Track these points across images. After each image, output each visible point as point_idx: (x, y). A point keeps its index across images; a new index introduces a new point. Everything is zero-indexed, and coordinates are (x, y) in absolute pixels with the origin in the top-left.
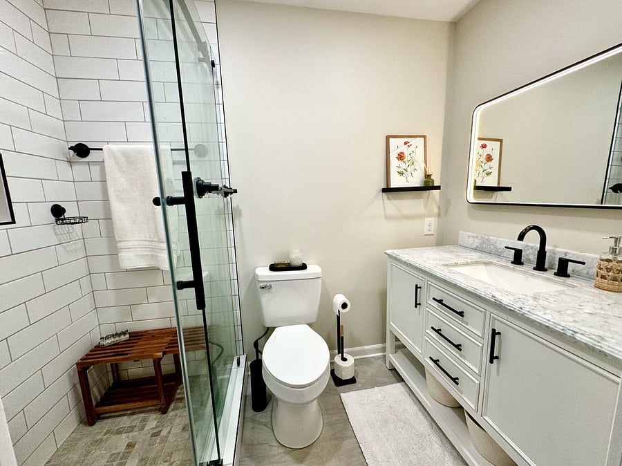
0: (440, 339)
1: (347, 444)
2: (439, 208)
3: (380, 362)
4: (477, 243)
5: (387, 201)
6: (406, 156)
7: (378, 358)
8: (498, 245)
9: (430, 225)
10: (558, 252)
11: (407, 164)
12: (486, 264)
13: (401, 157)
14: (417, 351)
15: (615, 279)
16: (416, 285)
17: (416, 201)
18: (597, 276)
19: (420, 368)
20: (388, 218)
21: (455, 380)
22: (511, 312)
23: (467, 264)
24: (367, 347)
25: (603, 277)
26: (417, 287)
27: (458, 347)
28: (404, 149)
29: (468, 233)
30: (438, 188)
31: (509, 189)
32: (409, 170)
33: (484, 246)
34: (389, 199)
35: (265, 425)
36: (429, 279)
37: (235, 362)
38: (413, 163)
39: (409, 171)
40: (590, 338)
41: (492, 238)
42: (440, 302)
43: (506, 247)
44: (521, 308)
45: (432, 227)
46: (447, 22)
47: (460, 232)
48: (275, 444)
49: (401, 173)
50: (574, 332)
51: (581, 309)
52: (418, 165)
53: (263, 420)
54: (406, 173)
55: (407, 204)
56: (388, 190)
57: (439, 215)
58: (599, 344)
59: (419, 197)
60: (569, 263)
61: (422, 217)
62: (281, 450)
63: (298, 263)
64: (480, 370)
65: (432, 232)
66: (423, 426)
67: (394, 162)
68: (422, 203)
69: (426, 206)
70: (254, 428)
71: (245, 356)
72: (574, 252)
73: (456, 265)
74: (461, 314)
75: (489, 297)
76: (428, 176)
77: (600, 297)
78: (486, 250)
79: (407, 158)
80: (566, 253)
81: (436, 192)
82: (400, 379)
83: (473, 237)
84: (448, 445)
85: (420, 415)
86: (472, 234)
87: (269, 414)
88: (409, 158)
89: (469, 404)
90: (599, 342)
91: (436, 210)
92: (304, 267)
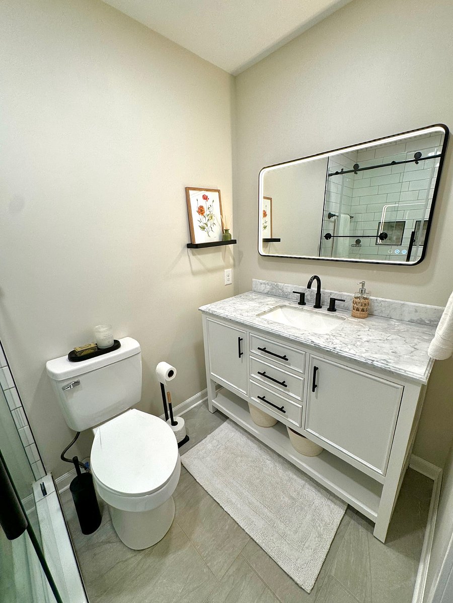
0: (265, 380)
1: (203, 505)
2: (234, 260)
3: (203, 409)
4: (268, 288)
5: (192, 257)
6: (205, 210)
7: (200, 406)
8: (285, 290)
9: (228, 275)
10: (327, 292)
11: (207, 218)
12: (281, 307)
13: (201, 210)
14: (242, 393)
15: (363, 310)
16: (239, 338)
17: (217, 254)
18: (354, 309)
19: (243, 404)
20: (194, 273)
21: (281, 409)
22: (329, 353)
23: (271, 310)
24: (188, 401)
25: (358, 310)
26: (240, 340)
27: (283, 384)
28: (202, 203)
29: (260, 281)
30: (234, 242)
31: (278, 240)
32: (209, 224)
33: (274, 291)
34: (194, 254)
35: (109, 542)
36: (250, 331)
37: (37, 491)
38: (211, 217)
39: (209, 226)
40: (382, 363)
41: (280, 284)
42: (264, 350)
43: (293, 292)
44: (334, 348)
45: (230, 277)
46: (229, 73)
47: (253, 280)
48: (130, 555)
49: (203, 228)
50: (372, 360)
51: (361, 339)
52: (216, 219)
53: (103, 538)
54: (207, 228)
55: (210, 258)
56: (192, 246)
57: (234, 266)
58: (388, 367)
59: (219, 251)
60: (336, 301)
61: (222, 269)
62: (140, 557)
63: (109, 343)
64: (302, 398)
65: (230, 282)
66: (254, 450)
67: (196, 216)
68: (221, 257)
69: (224, 258)
70: (95, 555)
71: (49, 476)
72: (336, 292)
73: (265, 313)
74: (284, 358)
75: (309, 343)
76: (225, 232)
77: (359, 324)
78: (276, 293)
79: (207, 212)
80: (331, 293)
81: (231, 246)
82: (225, 418)
83: (264, 284)
84: (275, 457)
85: (250, 443)
86: (264, 281)
87: (108, 526)
88: (208, 213)
89: (292, 422)
90: (387, 365)
91: (231, 261)
92: (116, 345)
